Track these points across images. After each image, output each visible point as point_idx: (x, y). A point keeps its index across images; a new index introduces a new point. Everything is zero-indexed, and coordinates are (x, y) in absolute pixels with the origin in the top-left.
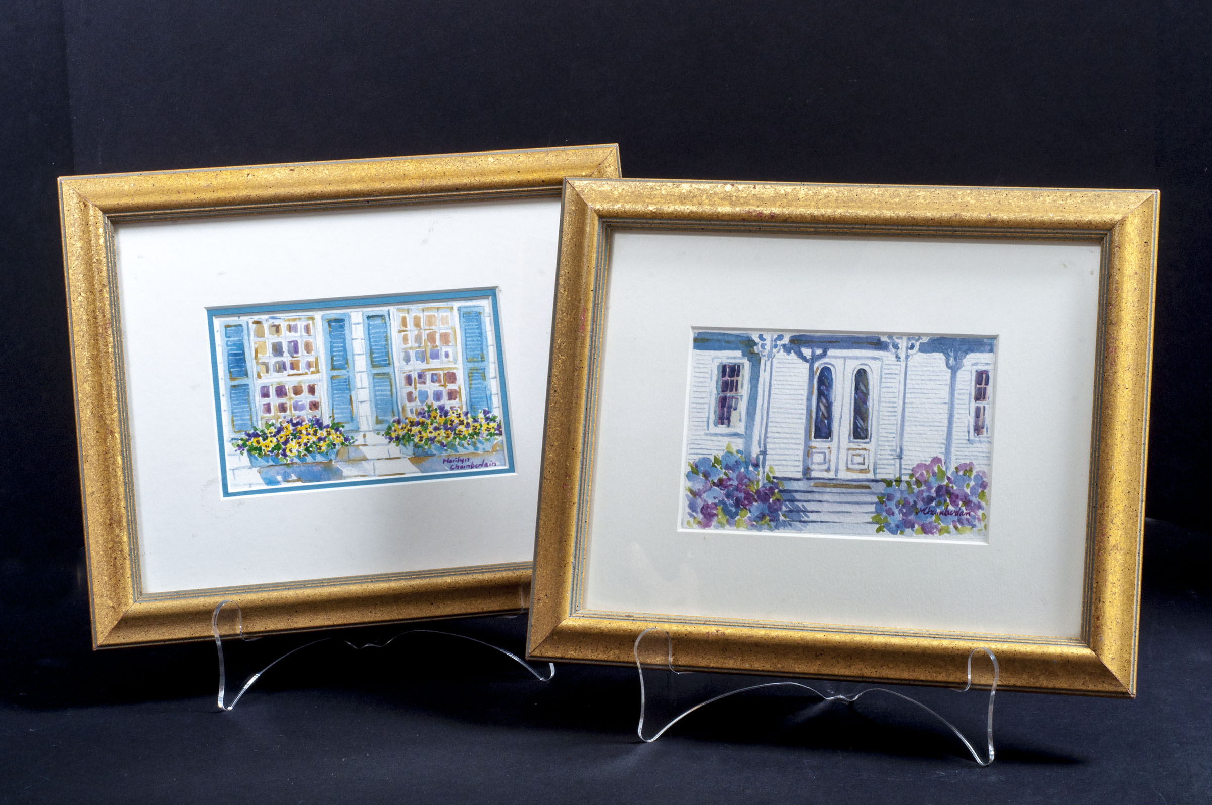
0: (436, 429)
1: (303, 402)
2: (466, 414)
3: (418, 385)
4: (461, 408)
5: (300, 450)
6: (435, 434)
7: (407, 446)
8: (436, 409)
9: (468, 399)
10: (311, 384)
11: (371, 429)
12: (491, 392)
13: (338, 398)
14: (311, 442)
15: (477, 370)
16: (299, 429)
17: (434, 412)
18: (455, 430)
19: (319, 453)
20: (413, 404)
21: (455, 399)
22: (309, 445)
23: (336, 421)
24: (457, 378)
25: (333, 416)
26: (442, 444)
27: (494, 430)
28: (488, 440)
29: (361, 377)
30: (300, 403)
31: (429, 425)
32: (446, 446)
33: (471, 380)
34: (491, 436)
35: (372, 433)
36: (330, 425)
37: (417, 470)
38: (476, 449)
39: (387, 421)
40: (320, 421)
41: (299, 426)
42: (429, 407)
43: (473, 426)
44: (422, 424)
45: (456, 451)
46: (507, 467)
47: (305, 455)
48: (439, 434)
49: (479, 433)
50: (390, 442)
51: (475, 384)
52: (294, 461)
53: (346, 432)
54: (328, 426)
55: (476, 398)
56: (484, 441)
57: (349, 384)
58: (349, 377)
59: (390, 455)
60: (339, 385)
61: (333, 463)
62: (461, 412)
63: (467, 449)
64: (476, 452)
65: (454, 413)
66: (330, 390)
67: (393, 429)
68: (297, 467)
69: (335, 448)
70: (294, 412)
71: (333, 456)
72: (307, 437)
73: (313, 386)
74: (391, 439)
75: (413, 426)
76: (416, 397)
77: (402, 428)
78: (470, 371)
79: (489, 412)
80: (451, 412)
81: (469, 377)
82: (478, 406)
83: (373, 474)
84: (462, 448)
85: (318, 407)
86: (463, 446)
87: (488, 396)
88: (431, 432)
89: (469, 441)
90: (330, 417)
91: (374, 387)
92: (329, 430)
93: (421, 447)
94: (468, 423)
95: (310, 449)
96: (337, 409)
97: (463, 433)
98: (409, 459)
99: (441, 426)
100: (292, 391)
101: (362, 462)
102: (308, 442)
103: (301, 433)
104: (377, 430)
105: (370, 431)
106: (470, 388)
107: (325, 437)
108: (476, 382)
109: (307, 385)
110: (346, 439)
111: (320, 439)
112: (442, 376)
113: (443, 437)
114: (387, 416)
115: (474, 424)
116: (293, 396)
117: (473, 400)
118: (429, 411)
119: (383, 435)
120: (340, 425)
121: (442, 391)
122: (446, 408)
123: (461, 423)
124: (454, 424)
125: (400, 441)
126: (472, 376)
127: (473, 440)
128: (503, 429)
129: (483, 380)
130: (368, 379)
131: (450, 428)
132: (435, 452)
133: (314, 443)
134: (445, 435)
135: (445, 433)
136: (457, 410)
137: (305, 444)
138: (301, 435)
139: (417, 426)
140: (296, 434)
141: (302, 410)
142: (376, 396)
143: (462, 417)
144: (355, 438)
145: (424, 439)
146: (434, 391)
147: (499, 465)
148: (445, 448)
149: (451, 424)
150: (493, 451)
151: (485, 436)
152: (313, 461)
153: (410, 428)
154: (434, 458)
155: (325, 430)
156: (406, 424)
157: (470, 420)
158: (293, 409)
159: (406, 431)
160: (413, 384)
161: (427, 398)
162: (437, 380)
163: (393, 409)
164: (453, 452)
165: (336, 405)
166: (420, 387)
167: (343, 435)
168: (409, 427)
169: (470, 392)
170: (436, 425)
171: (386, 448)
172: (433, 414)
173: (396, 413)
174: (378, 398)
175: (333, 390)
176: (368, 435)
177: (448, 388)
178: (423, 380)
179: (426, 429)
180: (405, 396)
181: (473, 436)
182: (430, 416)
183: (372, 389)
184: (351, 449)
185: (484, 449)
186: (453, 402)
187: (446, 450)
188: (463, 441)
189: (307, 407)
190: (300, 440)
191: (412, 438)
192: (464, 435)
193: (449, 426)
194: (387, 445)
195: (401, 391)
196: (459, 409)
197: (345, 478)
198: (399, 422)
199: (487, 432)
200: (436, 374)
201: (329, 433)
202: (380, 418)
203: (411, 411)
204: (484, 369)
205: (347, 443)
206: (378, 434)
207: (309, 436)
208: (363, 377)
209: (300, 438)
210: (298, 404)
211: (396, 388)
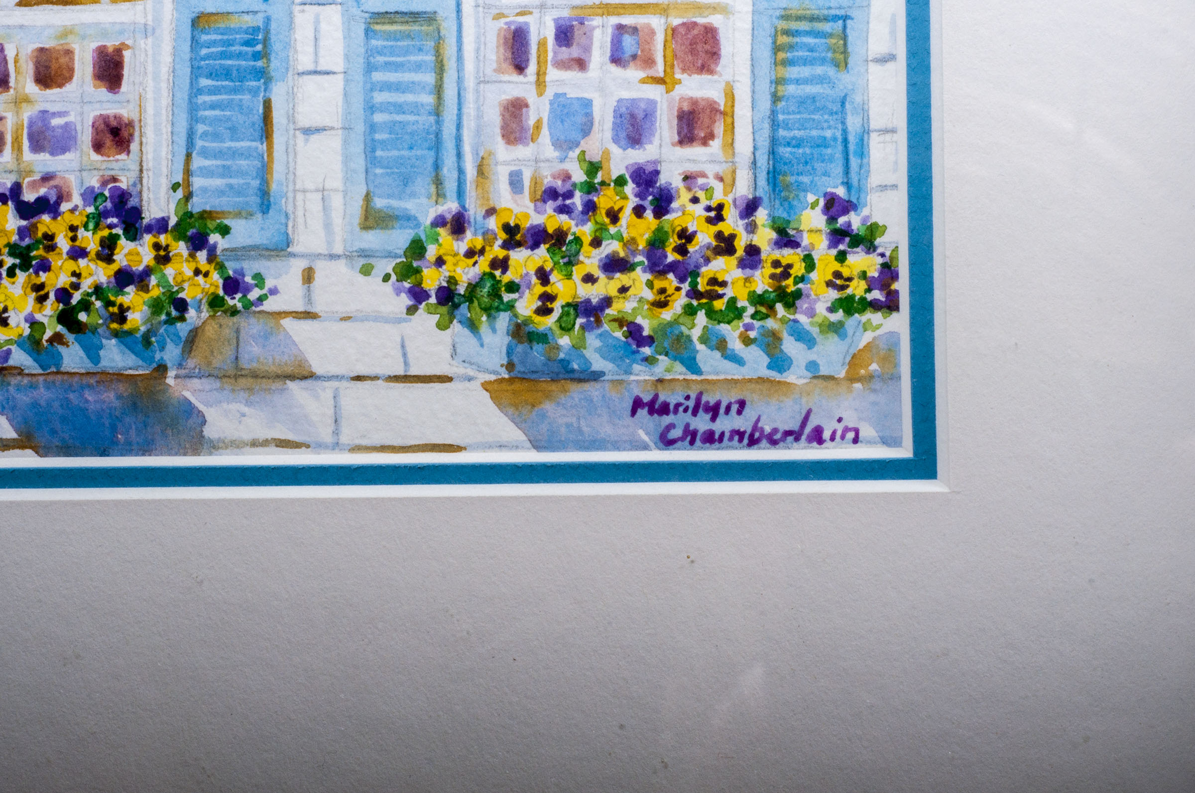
0: (614, 265)
1: (71, 118)
2: (750, 208)
3: (553, 74)
4: (727, 180)
5: (38, 317)
6: (606, 286)
7: (484, 328)
8: (620, 182)
9: (764, 144)
10: (111, 43)
11: (338, 249)
12: (866, 119)
13: (213, 107)
14: (87, 285)
15: (812, 19)
16: (42, 230)
17: (610, 191)
18: (695, 274)
19: (116, 334)
20: (523, 152)
21: (705, 142)
22: (76, 297)
23: (197, 205)
24: (726, 49)
25: (188, 184)
26: (634, 332)
27: (863, 285)
28: (836, 328)
29: (317, 22)
30: (56, 122)
31: (586, 248)
32: (650, 340)
33: (786, 63)
34: (849, 312)
35: (341, 266)
36: (173, 221)
37: (515, 434)
38: (779, 362)
39: (408, 219)
40: (132, 202)
41: (46, 218)
42: (593, 168)
43: (776, 264)
44: (558, 239)
45: (692, 365)
46: (905, 451)
47: (57, 338)
48: (623, 290)
49: (798, 294)
50: (411, 310)
51: (798, 82)
52: (11, 362)
53: (236, 253)
54: (161, 226)
55: (798, 143)
56: (815, 331)
57: (264, 55)
58: (268, 20)
59: (406, 363)
60: (223, 55)
61: (170, 381)
62: (728, 200)
63: (737, 360)
64: (773, 375)
65: (695, 200)
66: (185, 71)
67: (432, 252)
68: (19, 388)
69: (182, 319)
70: (28, 155)
71: (171, 353)
72: (71, 266)
73: (119, 51)
74: (418, 295)
75: (519, 244)
76: (538, 126)
77: (470, 253)
78: (782, 25)
79: (848, 207)
80: (683, 198)
81: (777, 49)
82: (805, 179)
83: (329, 439)
84: (717, 354)
85: (129, 142)
86: (721, 345)
87: (852, 138)
88: (589, 279)
89: (748, 327)
90: (175, 187)
91: (370, 68)
92: (163, 239)
93: (543, 337)
94: (753, 251)
95: (83, 317)
96: (205, 153)
97: (729, 292)
98: (486, 386)
99: (634, 253)
100: (29, 69)
101: (290, 384)
102: (76, 286)
103: (51, 248)
104: (364, 253)
105: (333, 257)
106: (776, 98)
107: (148, 272)
108: (805, 72)
109: (94, 45)
110: (232, 285)
111: (124, 278)
112: (660, 38)
113: (641, 300)
114: (413, 195)
115: (777, 254)
116: (31, 88)
117: (785, 152)
118: (590, 188)
119: (386, 278)
120: (211, 225)
121: (652, 103)
122: (662, 180)
123: (725, 245)
124: (691, 248)
125: (456, 306)
126: (791, 47)
127: (770, 323)
128: (902, 286)
129: (837, 65)
130: (347, 37)
131: (673, 267)
132: (598, 364)
133: (98, 290)
134: (650, 295)
135: (650, 285)
136: (708, 190)
137: (63, 295)
138: (51, 257)
139: (535, 246)
140: (29, 248)
141: (64, 150)
142: (371, 108)
143: (732, 223)
144: (269, 283)
145: (557, 306)
146: (620, 101)
147: (870, 442)
148: (647, 351)
149: (681, 250)
150: (852, 378)
151: (821, 308)
152: (88, 366)
153: (501, 253)
154: (593, 390)
155: (148, 239)
156: (489, 237)
157: (764, 237)
158: (26, 144)
159: (483, 264)
160: (532, 68)
161: (586, 129)
162: (634, 57)
163: (437, 167)
164: (679, 371)
165: (205, 134)
166: (562, 82)
167: (221, 267)
168: (497, 251)
169: (773, 113)
170: (611, 247)
171: (393, 333)
172: (605, 200)
173: (450, 186)
174: (379, 118)
175: (196, 72)
176: (322, 269)
177: (680, 91)
178: (575, 52)
179: (571, 262)
180: (494, 117)
181: (771, 308)
182: (590, 207)
183: (359, 77)
184: (251, 326)
185: (812, 366)
186: (695, 151)
187: (649, 361)
188: (724, 328)
189: (86, 137)
190: (43, 277)
191: (507, 297)
192: (733, 301)
193: (672, 257)
194: (399, 321)
195: (477, 91)
196: (718, 187)
197: (214, 447)
198: (458, 225)
199: (834, 294)
200: (635, 30)
201: (163, 257)
202: (379, 203)
203: (515, 182)
204: (845, 18)
205: (235, 302)
206: (366, 271)
207: (82, 262)
208: (323, 26)
209: (45, 266)
210: (47, 126)
211: (460, 80)
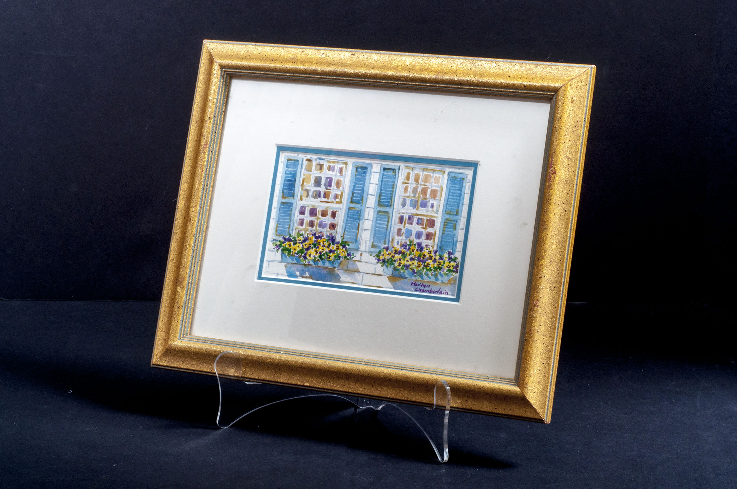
0: (412, 259)
1: (326, 222)
2: (436, 252)
3: (407, 225)
4: (433, 247)
5: (316, 256)
6: (410, 263)
7: (389, 267)
8: (415, 245)
9: (440, 241)
10: (335, 210)
11: (367, 251)
12: (457, 239)
13: (350, 223)
14: (324, 252)
15: (451, 221)
16: (318, 241)
17: (413, 246)
18: (425, 262)
19: (328, 261)
20: (400, 238)
21: (430, 240)
22: (322, 254)
23: (345, 240)
24: (436, 224)
25: (343, 236)
26: (413, 271)
27: (453, 268)
28: (447, 274)
29: (369, 211)
30: (323, 223)
31: (408, 256)
32: (416, 273)
33: (445, 228)
34: (450, 272)
35: (367, 254)
36: (340, 242)
37: (392, 286)
38: (437, 279)
39: (379, 247)
40: (334, 239)
41: (319, 239)
42: (411, 242)
43: (439, 262)
44: (403, 253)
45: (422, 278)
46: (455, 297)
47: (318, 260)
48: (413, 263)
49: (442, 268)
50: (377, 263)
51: (447, 231)
52: (310, 263)
53: (350, 249)
54: (338, 243)
55: (445, 242)
56: (443, 274)
57: (360, 216)
58: (361, 210)
59: (375, 272)
60: (353, 215)
61: (336, 270)
62: (432, 250)
63: (430, 278)
64: (435, 281)
65: (427, 250)
66: (346, 217)
67: (382, 253)
68: (310, 268)
69: (339, 259)
70: (318, 228)
71: (337, 265)
72: (322, 248)
73: (336, 212)
74: (379, 260)
75: (397, 254)
76: (403, 233)
77: (388, 254)
78: (446, 221)
79: (452, 254)
80: (425, 249)
81: (444, 225)
82: (446, 248)
83: (361, 283)
84: (427, 277)
85: (335, 228)
86: (427, 275)
87: (455, 242)
88: (407, 261)
89: (433, 273)
90: (341, 237)
91: (377, 220)
92: (338, 245)
93: (398, 270)
94: (435, 259)
95: (323, 257)
96: (347, 231)
97: (430, 266)
98: (388, 277)
99: (416, 257)
100: (320, 213)
101: (355, 273)
102: (323, 252)
103: (320, 244)
104: (371, 252)
105: (366, 252)
106: (443, 234)
107: (335, 251)
108: (449, 230)
109: (332, 210)
110: (349, 255)
111: (331, 251)
112: (425, 221)
113: (416, 266)
114: (380, 243)
115: (439, 261)
116: (320, 216)
117: (443, 243)
118: (410, 245)
119: (374, 257)
120: (347, 244)
121: (422, 232)
122: (422, 245)
123: (431, 258)
124: (425, 258)
125: (385, 263)
126: (447, 225)
127: (436, 272)
128: (459, 269)
129: (454, 229)
130: (374, 214)
131: (421, 261)
132: (407, 276)
133: (326, 253)
134: (417, 265)
135: (417, 263)
136: (429, 248)
137: (320, 253)
138: (319, 246)
139: (399, 254)
140: (316, 244)
141: (324, 228)
142: (376, 227)
143: (432, 254)
144: (355, 255)
145: (401, 265)
146: (417, 231)
147: (450, 295)
148: (415, 274)
149: (423, 258)
150: (448, 284)
151: (445, 271)
152: (323, 266)
153: (393, 255)
154: (405, 280)
155: (336, 245)
156: (392, 252)
157: (437, 257)
158: (318, 226)
159: (390, 256)
160: (403, 223)
161: (411, 235)
162: (421, 224)
163: (385, 239)
164: (420, 279)
165: (348, 228)
166: (408, 227)
167: (347, 251)
168: (393, 254)
169: (442, 236)
170: (412, 256)
171: (374, 266)
172: (412, 248)
173: (387, 242)
174: (377, 229)
175: (348, 217)
176: (364, 254)
177: (427, 230)
178: (411, 221)
179: (405, 258)
180: (396, 231)
181: (437, 270)
182: (409, 249)
183: (375, 222)
184: (350, 262)
185: (442, 281)
186: (428, 241)
187: (415, 276)
188: (429, 272)
189: (328, 226)
190: (317, 249)
191: (393, 262)
192: (431, 268)
193: (422, 259)
194: (375, 264)
195: (394, 226)
196: (431, 248)
197: (342, 282)
198: (387, 249)
199: (447, 269)
200: (421, 219)
201: (338, 248)
202: (375, 243)
203: (398, 243)
204: (457, 221)
205: (348, 257)
206: (371, 255)
207: (324, 248)
208: (370, 212)
209: (318, 248)
210: (322, 223)
211: (391, 224)
